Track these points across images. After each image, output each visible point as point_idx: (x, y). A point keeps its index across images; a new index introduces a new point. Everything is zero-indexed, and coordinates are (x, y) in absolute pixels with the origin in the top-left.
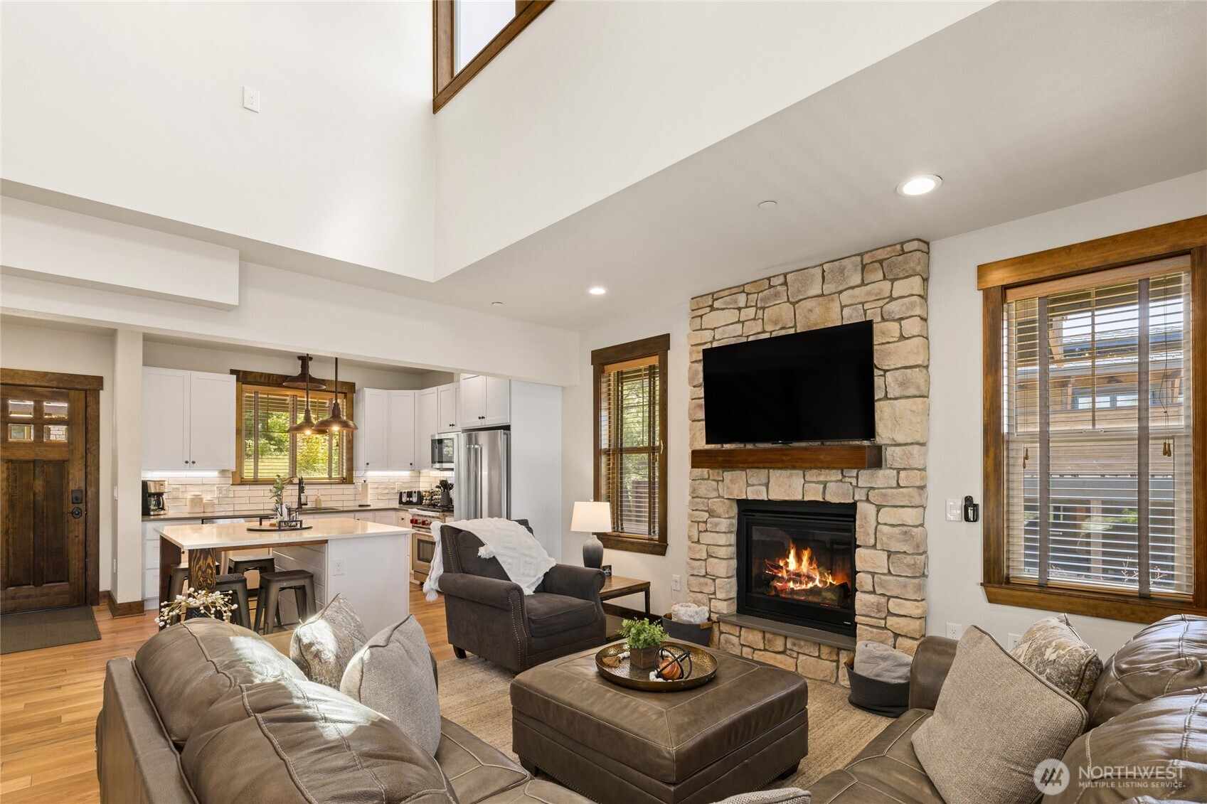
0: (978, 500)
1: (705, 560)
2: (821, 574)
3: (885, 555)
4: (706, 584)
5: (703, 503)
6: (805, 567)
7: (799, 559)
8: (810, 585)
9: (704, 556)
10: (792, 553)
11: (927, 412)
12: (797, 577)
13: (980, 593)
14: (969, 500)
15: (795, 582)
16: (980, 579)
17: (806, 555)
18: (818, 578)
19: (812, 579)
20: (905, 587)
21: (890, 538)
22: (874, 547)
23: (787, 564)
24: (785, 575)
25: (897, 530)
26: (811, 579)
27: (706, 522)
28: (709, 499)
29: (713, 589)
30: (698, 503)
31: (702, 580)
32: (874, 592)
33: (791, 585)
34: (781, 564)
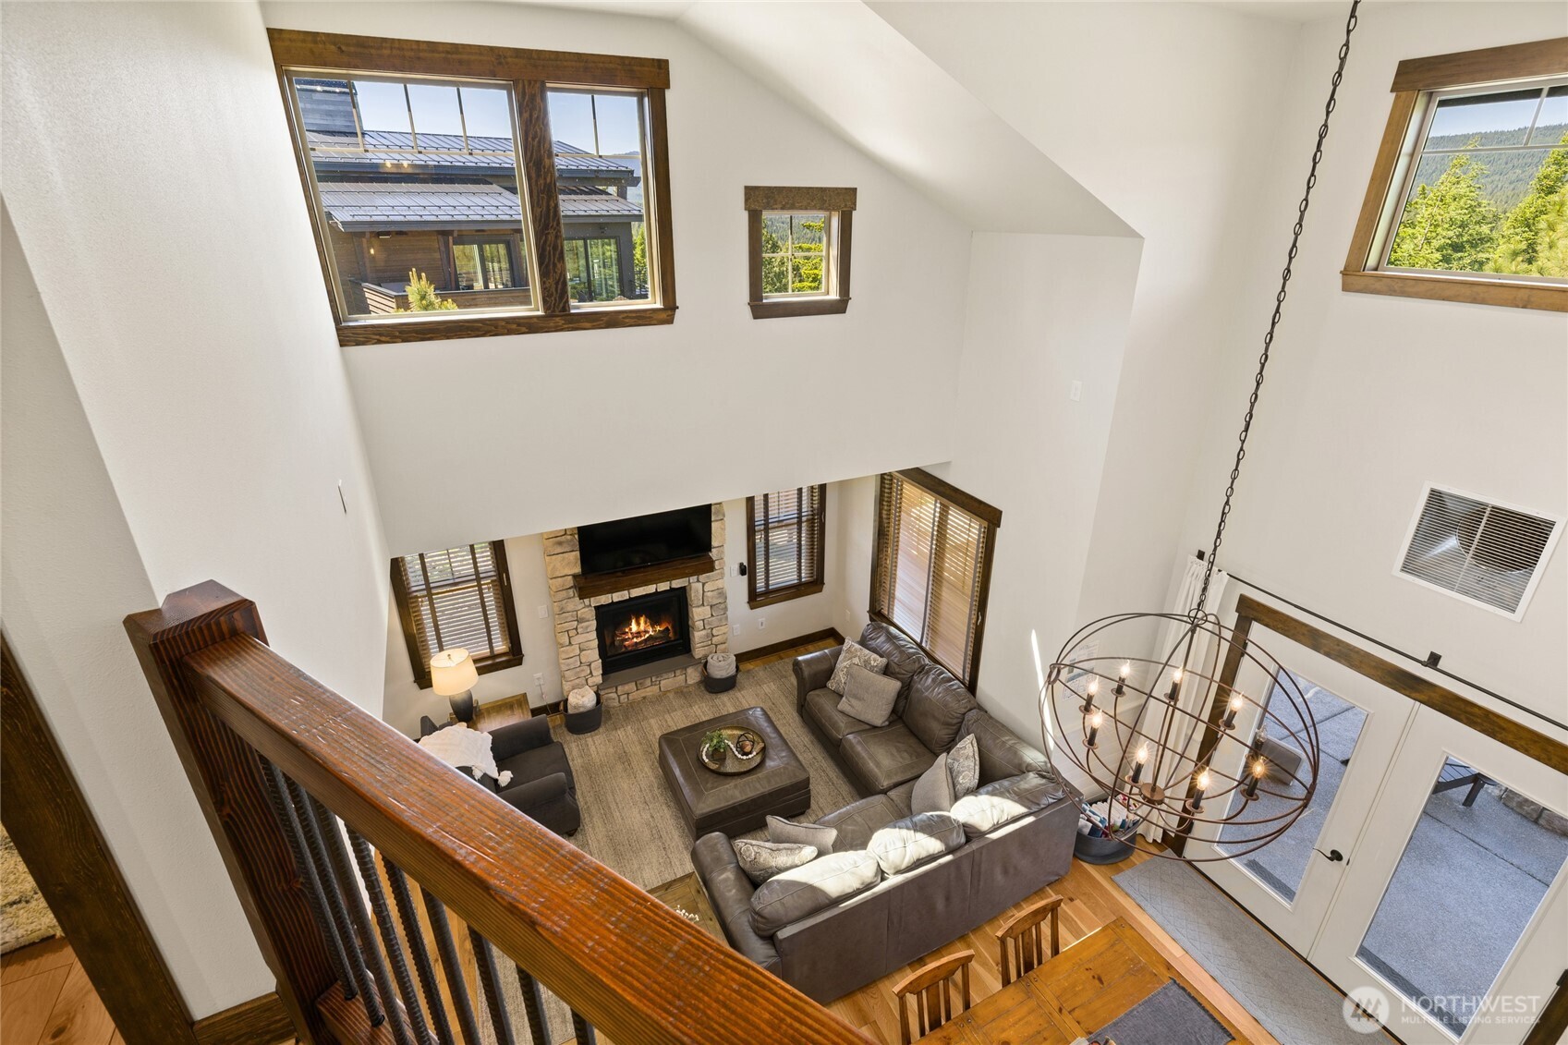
0: (745, 564)
1: (579, 655)
2: (653, 627)
3: (709, 608)
4: (583, 670)
5: (572, 616)
6: (642, 627)
7: (638, 624)
8: (647, 635)
9: (578, 652)
10: (634, 621)
11: (724, 524)
12: (638, 634)
13: (747, 606)
14: (741, 565)
15: (637, 637)
16: (747, 600)
17: (642, 620)
18: (651, 629)
19: (648, 632)
20: (721, 620)
21: (712, 598)
22: (703, 605)
23: (631, 629)
24: (630, 636)
25: (715, 593)
26: (646, 632)
27: (576, 629)
28: (577, 611)
29: (589, 672)
30: (567, 617)
31: (578, 669)
32: (704, 628)
33: (635, 640)
34: (627, 630)
